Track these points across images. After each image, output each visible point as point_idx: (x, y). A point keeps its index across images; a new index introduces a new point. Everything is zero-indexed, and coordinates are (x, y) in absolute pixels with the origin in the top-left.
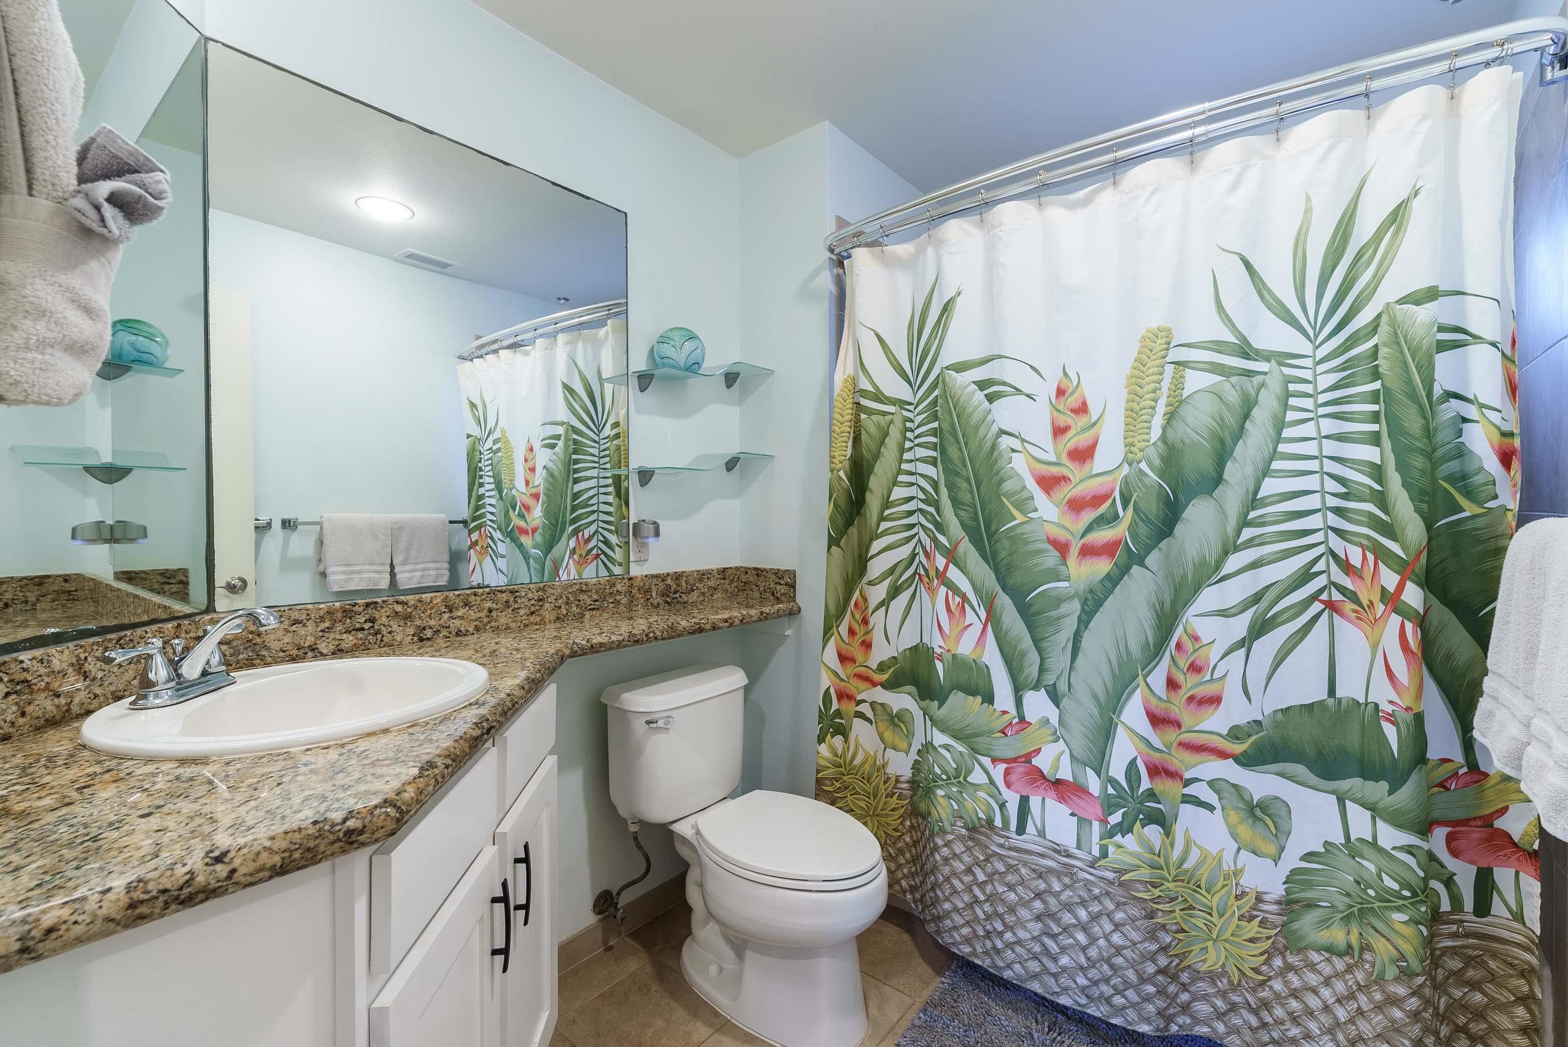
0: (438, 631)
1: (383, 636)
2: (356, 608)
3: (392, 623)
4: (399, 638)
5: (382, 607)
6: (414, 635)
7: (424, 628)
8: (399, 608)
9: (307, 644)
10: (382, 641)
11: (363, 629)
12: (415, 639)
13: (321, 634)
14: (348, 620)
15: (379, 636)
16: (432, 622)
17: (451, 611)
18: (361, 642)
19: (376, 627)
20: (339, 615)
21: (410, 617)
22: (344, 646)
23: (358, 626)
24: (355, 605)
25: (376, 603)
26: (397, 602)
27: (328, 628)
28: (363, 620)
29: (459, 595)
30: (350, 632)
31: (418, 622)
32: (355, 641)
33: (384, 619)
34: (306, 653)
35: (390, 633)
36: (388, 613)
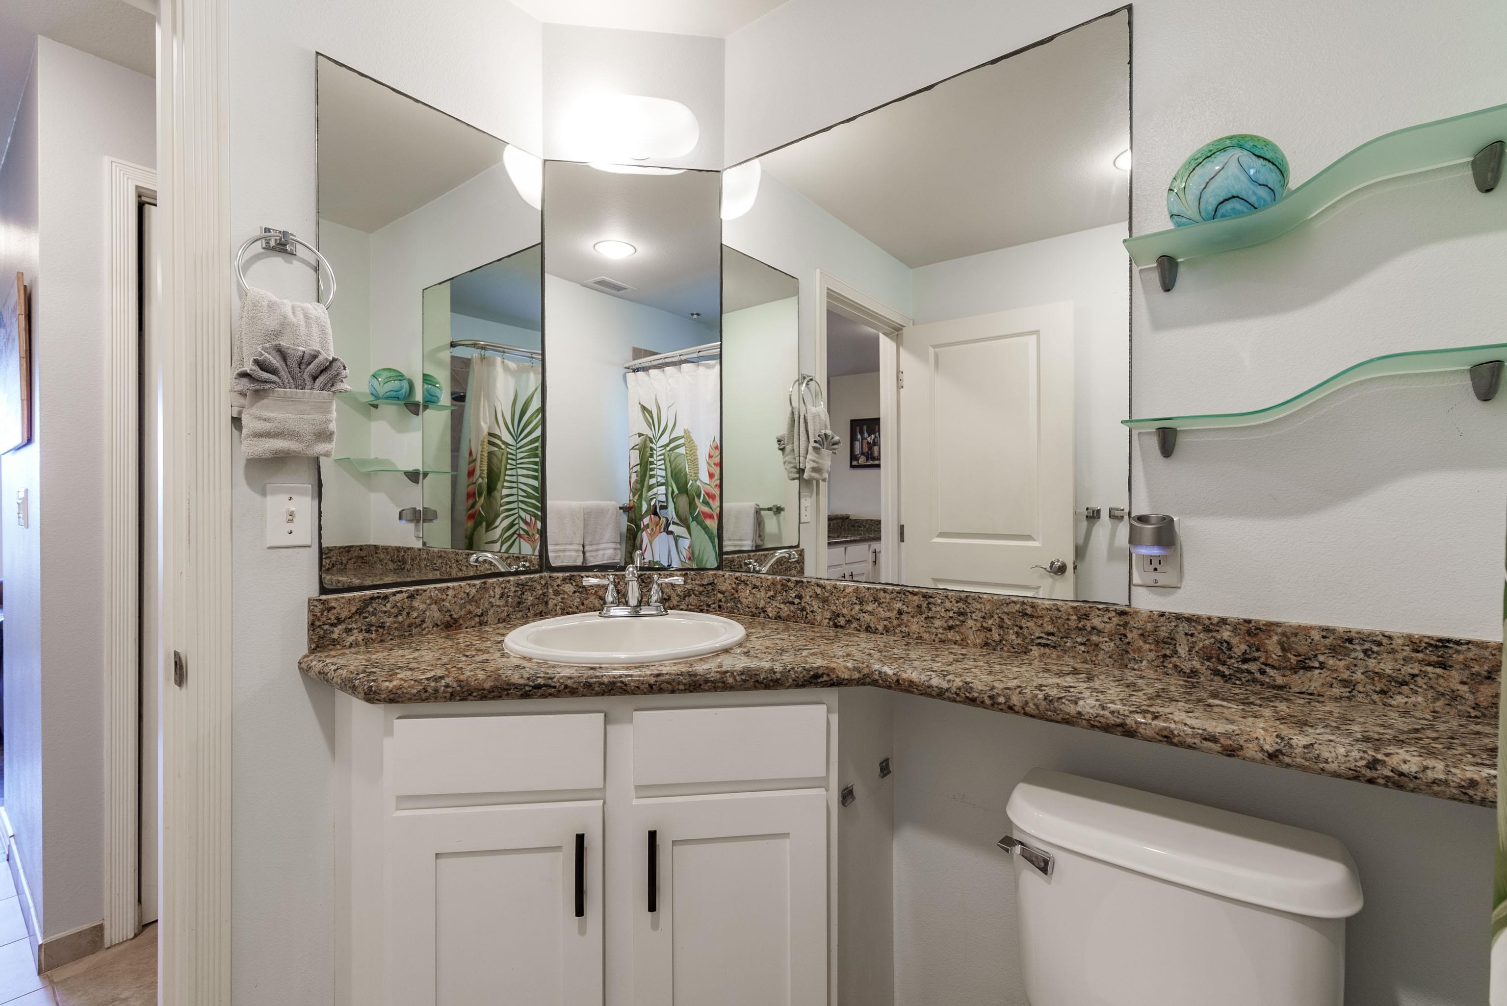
0: (849, 622)
1: (807, 613)
2: (789, 584)
3: (814, 603)
4: (819, 618)
5: (807, 587)
6: (830, 619)
7: (838, 615)
8: (819, 591)
9: (760, 606)
10: (806, 617)
11: (793, 603)
12: (831, 623)
13: (768, 600)
14: (784, 593)
15: (805, 613)
16: (845, 611)
17: (861, 603)
18: (792, 614)
19: (803, 604)
20: (779, 587)
21: (827, 601)
22: (781, 614)
23: (791, 599)
24: (789, 581)
25: (802, 582)
26: (818, 585)
27: (772, 596)
28: (793, 595)
29: (869, 589)
30: (785, 604)
31: (833, 608)
32: (788, 612)
33: (808, 598)
34: (760, 613)
35: (812, 612)
36: (811, 594)
